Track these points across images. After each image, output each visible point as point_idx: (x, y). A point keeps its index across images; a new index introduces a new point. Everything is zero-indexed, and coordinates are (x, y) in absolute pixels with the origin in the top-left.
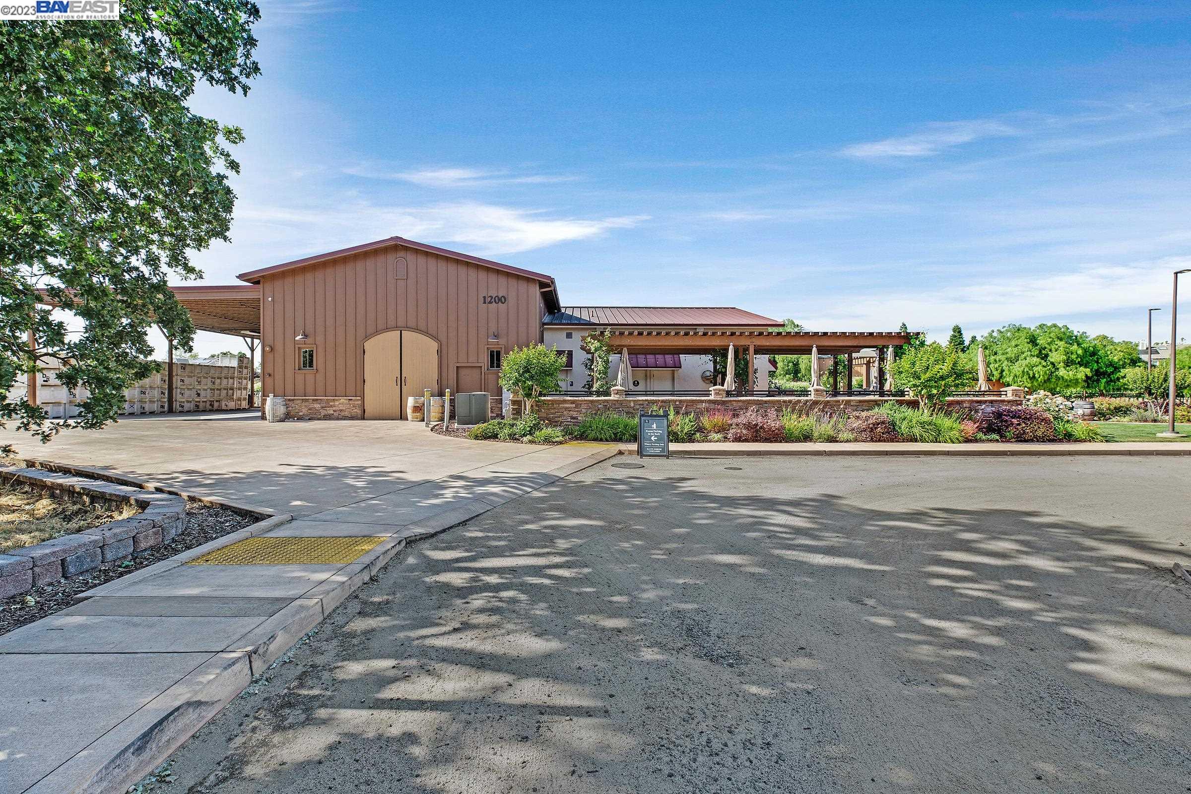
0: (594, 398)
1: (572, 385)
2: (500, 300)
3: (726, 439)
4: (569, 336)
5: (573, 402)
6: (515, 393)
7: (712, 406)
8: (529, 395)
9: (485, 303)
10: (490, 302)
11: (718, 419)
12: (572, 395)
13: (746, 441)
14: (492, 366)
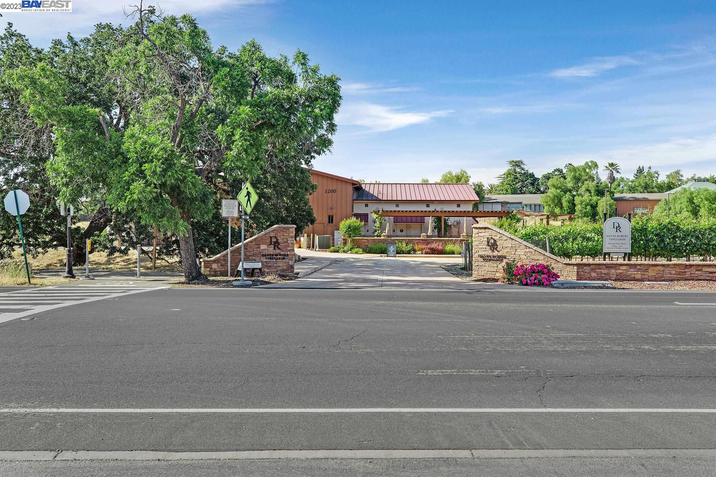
0: (376, 238)
1: (368, 231)
2: (333, 191)
3: (422, 253)
4: (367, 206)
5: (366, 239)
6: (344, 236)
7: (421, 241)
8: (350, 237)
9: (326, 193)
10: (329, 193)
11: (421, 246)
12: (367, 237)
13: (430, 254)
14: (329, 223)
